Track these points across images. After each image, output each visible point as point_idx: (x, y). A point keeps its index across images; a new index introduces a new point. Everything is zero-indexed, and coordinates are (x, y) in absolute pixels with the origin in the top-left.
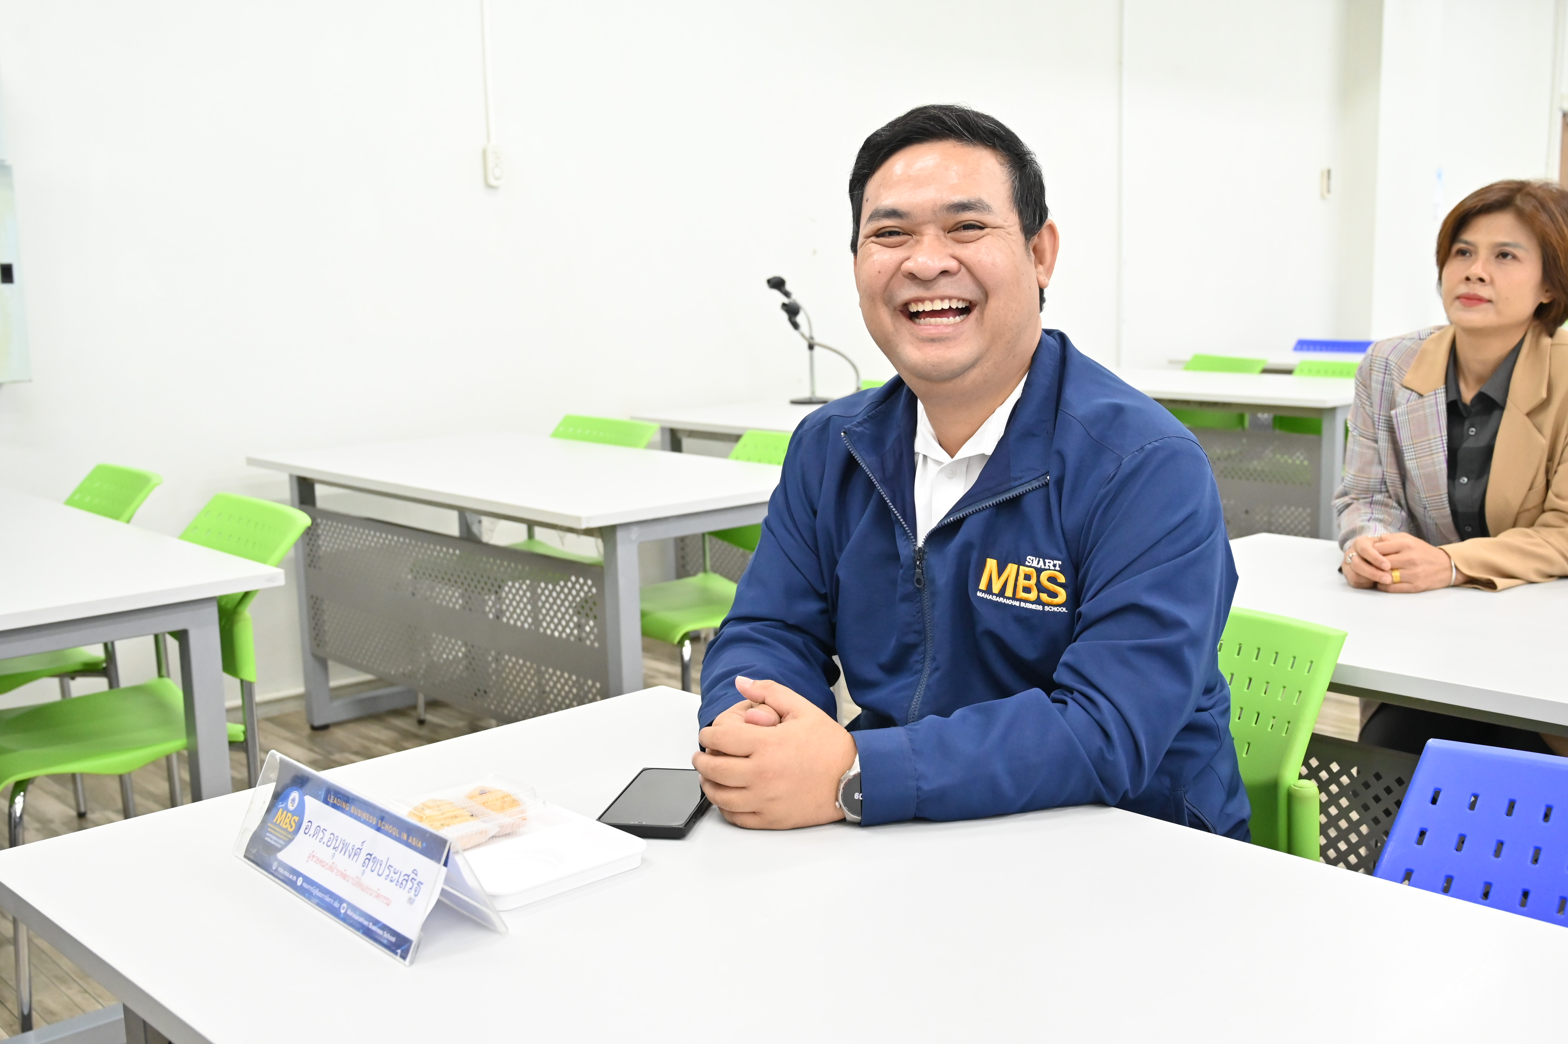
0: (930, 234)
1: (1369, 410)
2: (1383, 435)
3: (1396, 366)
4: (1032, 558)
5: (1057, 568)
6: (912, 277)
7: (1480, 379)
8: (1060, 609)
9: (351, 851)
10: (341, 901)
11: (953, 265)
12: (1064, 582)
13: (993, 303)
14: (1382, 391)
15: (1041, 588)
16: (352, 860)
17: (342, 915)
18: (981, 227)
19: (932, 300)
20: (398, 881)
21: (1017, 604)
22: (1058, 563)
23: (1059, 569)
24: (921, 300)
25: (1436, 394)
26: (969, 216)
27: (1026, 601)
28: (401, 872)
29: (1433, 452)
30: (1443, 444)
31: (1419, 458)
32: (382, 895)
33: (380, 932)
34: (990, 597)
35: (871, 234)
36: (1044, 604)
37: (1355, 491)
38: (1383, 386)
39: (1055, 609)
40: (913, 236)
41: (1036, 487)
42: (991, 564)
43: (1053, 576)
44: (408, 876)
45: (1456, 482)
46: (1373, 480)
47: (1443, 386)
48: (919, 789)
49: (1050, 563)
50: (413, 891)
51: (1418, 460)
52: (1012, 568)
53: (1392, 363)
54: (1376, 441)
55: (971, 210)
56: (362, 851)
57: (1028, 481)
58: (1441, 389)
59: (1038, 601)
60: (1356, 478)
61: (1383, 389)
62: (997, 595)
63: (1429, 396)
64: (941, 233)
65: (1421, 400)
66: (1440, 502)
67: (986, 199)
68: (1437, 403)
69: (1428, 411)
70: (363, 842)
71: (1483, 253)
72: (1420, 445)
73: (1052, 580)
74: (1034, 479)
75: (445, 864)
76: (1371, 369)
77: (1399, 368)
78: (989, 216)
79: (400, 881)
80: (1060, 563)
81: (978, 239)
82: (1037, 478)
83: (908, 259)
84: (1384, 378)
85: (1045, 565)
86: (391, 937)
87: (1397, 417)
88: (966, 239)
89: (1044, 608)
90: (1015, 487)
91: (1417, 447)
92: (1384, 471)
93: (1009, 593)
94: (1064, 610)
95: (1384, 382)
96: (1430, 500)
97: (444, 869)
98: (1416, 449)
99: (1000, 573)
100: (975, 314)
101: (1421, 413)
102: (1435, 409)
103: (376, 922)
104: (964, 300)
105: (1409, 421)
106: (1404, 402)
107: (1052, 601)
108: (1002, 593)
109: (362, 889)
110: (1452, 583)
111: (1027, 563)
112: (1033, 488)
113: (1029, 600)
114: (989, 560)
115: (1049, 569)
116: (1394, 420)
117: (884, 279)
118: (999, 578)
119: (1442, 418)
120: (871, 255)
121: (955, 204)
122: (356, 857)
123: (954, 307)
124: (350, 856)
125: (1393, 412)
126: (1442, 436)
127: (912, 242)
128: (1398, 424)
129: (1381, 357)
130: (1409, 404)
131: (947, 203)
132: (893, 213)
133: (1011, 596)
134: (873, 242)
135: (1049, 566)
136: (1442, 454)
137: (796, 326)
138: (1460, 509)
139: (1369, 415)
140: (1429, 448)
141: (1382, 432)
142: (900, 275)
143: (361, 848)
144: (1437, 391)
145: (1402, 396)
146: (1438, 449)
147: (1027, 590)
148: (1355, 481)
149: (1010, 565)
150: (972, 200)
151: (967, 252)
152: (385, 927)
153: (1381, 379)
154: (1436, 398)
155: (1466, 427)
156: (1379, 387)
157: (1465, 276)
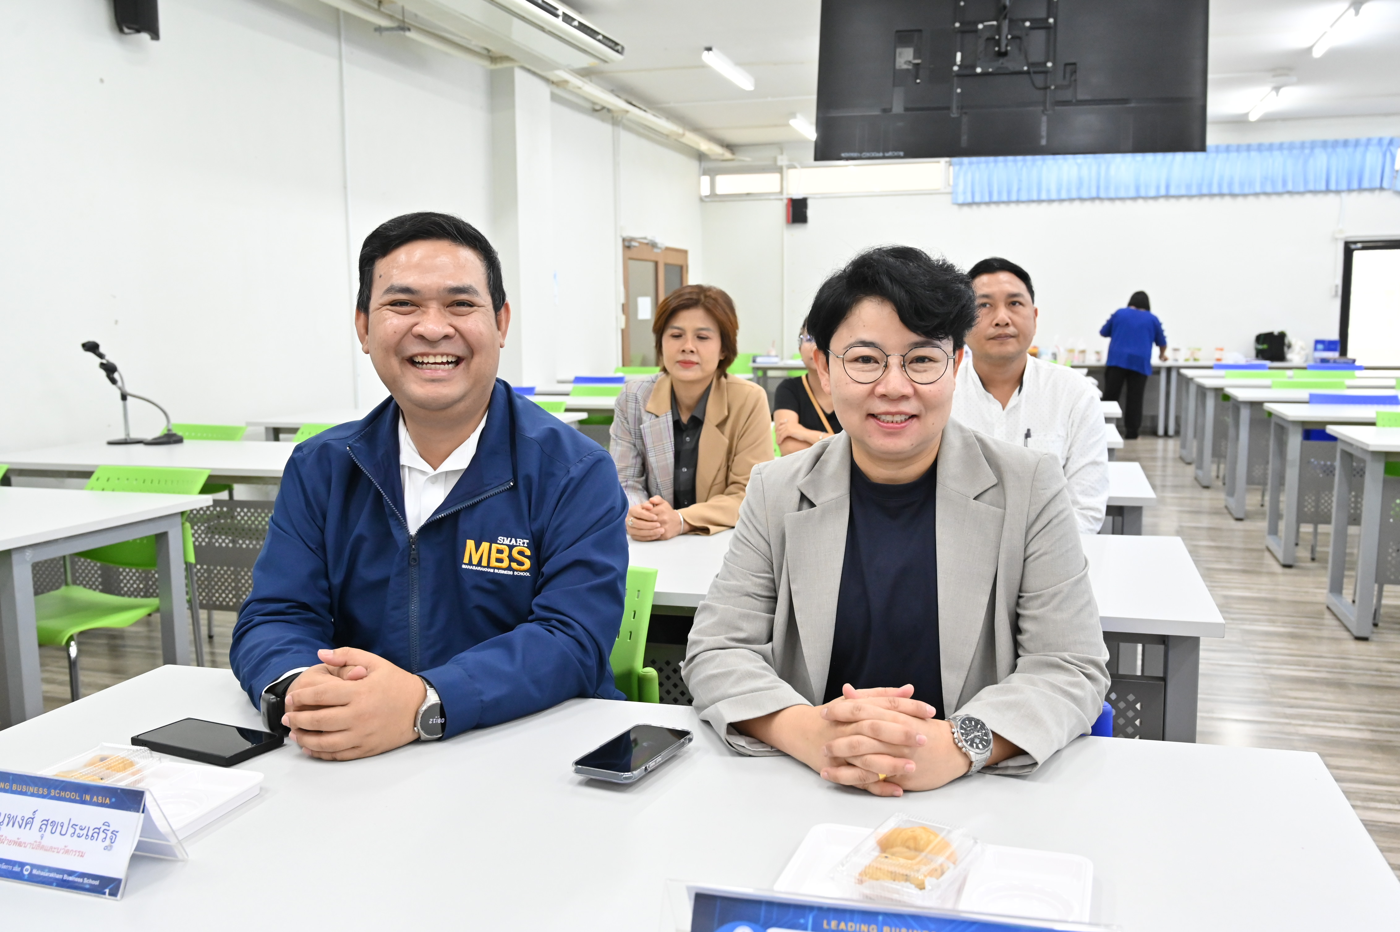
0: (433, 309)
1: (627, 426)
3: (642, 398)
4: (502, 538)
5: (526, 545)
6: (421, 337)
7: (690, 409)
8: (525, 574)
9: (21, 822)
10: (22, 865)
11: (451, 331)
12: (530, 555)
13: (476, 360)
14: (634, 414)
15: (511, 559)
16: (25, 828)
17: (26, 877)
18: (471, 305)
19: (435, 355)
20: (87, 835)
21: (492, 571)
22: (526, 541)
23: (527, 546)
24: (427, 355)
25: (666, 415)
26: (463, 297)
27: (499, 568)
28: (89, 828)
29: (665, 452)
30: (671, 446)
31: (656, 454)
32: (72, 850)
33: (80, 880)
34: (471, 567)
35: (387, 303)
36: (514, 570)
39: (522, 574)
40: (421, 307)
41: (503, 490)
42: (470, 544)
43: (522, 550)
44: (99, 829)
45: (679, 471)
47: (670, 411)
48: (482, 701)
49: (520, 541)
50: (108, 840)
51: (657, 457)
52: (485, 545)
53: (639, 397)
55: (466, 293)
56: (34, 819)
57: (497, 486)
59: (509, 568)
61: (636, 413)
62: (476, 566)
63: (662, 417)
64: (442, 307)
65: (657, 419)
67: (474, 285)
68: (667, 420)
69: (662, 426)
70: (35, 812)
71: (690, 335)
72: (657, 447)
73: (521, 553)
74: (501, 485)
75: (143, 812)
76: (627, 402)
77: (643, 400)
78: (477, 298)
79: (90, 834)
80: (528, 541)
81: (469, 314)
82: (503, 484)
83: (416, 324)
85: (516, 543)
86: (94, 881)
87: (643, 429)
88: (461, 313)
89: (513, 573)
90: (487, 491)
93: (484, 563)
94: (528, 574)
95: (636, 409)
96: (662, 483)
97: (143, 815)
98: (655, 450)
99: (477, 550)
100: (462, 365)
101: (658, 427)
102: (666, 425)
103: (71, 873)
104: (453, 355)
105: (651, 432)
106: (647, 420)
107: (520, 568)
108: (479, 564)
109: (46, 850)
111: (498, 542)
112: (500, 491)
113: (501, 568)
114: (468, 541)
115: (520, 546)
116: (643, 431)
117: (398, 337)
118: (476, 553)
119: (671, 430)
120: (385, 320)
121: (454, 288)
122: (28, 826)
123: (450, 361)
124: (20, 827)
125: (641, 426)
126: (671, 442)
127: (419, 312)
128: (645, 434)
129: (633, 394)
130: (651, 421)
131: (449, 287)
132: (406, 290)
133: (486, 565)
134: (388, 309)
135: (519, 543)
136: (671, 453)
137: (114, 381)
139: (627, 429)
140: (663, 449)
141: (638, 440)
142: (410, 335)
143: (33, 817)
144: (667, 414)
145: (645, 417)
146: (668, 449)
147: (499, 560)
149: (483, 543)
150: (466, 286)
151: (462, 323)
152: (83, 875)
153: (634, 407)
154: (667, 418)
155: (684, 436)
156: (633, 412)
157: (682, 349)
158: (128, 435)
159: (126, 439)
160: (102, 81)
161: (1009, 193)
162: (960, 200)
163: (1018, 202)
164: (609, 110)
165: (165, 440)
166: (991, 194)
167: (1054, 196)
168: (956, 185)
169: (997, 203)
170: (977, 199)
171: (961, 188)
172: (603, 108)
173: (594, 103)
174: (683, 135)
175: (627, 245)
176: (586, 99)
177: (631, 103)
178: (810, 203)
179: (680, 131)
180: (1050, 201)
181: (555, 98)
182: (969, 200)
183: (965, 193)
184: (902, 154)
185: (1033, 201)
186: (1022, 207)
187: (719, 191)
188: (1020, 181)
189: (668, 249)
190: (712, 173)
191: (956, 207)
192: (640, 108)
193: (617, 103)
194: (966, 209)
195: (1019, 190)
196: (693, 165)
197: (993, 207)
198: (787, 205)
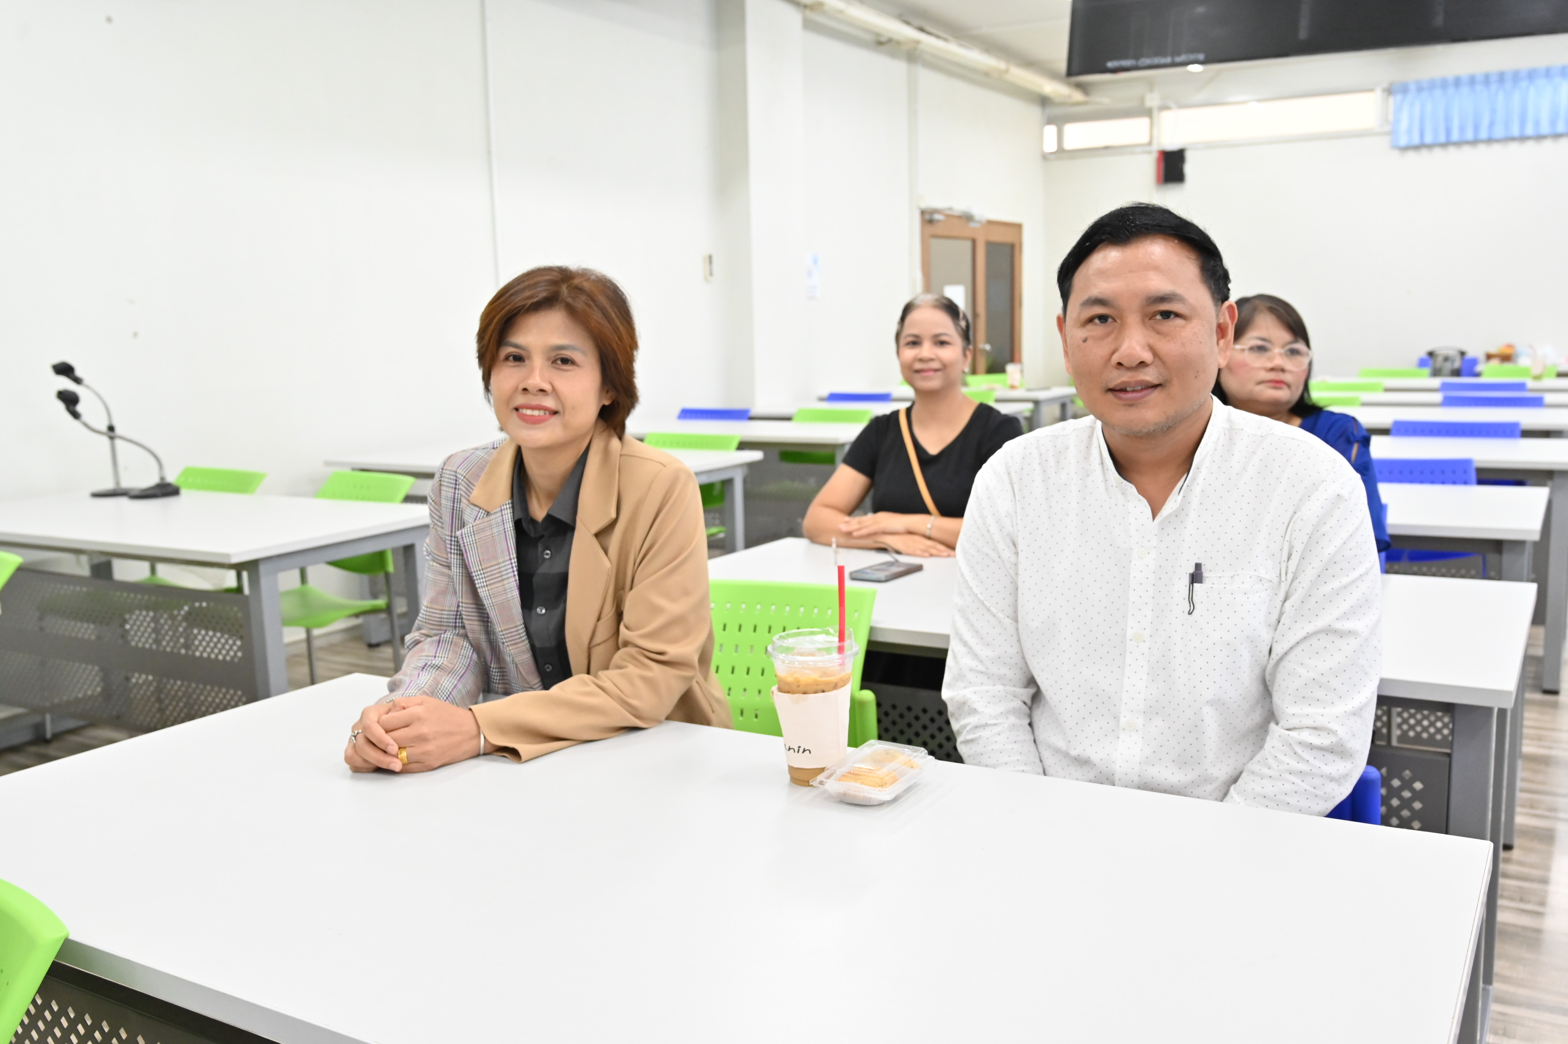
1: (440, 531)
2: (454, 559)
3: (465, 480)
7: (550, 496)
14: (453, 509)
25: (501, 510)
29: (504, 577)
30: (513, 567)
31: (490, 584)
37: (427, 625)
38: (454, 503)
45: (533, 612)
46: (446, 613)
47: (508, 501)
51: (489, 588)
53: (460, 476)
54: (449, 567)
58: (506, 505)
60: (428, 610)
61: (453, 507)
63: (496, 513)
65: (489, 518)
66: (517, 635)
68: (503, 520)
69: (495, 530)
71: (538, 361)
72: (489, 570)
76: (441, 485)
77: (467, 482)
84: (455, 493)
87: (462, 538)
91: (487, 572)
92: (459, 602)
95: (454, 499)
96: (506, 634)
98: (486, 575)
101: (488, 533)
102: (502, 528)
105: (476, 543)
106: (471, 520)
110: (482, 752)
116: (461, 542)
119: (509, 538)
125: (461, 532)
126: (511, 559)
128: (464, 546)
129: (450, 471)
130: (477, 522)
136: (513, 579)
137: (76, 415)
138: (538, 644)
139: (441, 538)
140: (499, 573)
141: (455, 556)
144: (503, 508)
145: (469, 514)
146: (508, 573)
148: (427, 613)
153: (451, 495)
154: (502, 515)
155: (540, 549)
156: (450, 504)
157: (521, 386)
158: (118, 483)
159: (114, 490)
160: (109, 20)
161: (1476, 128)
162: (1403, 141)
163: (1490, 141)
164: (898, 43)
165: (157, 491)
166: (1448, 132)
167: (1545, 129)
168: (1397, 121)
169: (1459, 144)
170: (1428, 139)
171: (1404, 125)
172: (890, 40)
173: (878, 35)
174: (1007, 71)
175: (928, 218)
176: (866, 30)
177: (922, 30)
178: (1189, 156)
179: (1001, 65)
180: (1539, 138)
181: (809, 25)
182: (1416, 141)
183: (1409, 131)
184: (1201, 57)
185: (1513, 139)
186: (1496, 148)
187: (1068, 145)
188: (1493, 111)
189: (990, 223)
190: (1059, 121)
191: (1396, 153)
192: (938, 37)
193: (906, 32)
194: (1411, 155)
195: (1492, 124)
196: (1035, 113)
197: (1452, 150)
198: (1159, 160)
